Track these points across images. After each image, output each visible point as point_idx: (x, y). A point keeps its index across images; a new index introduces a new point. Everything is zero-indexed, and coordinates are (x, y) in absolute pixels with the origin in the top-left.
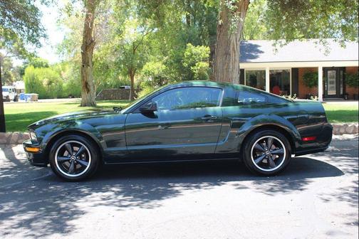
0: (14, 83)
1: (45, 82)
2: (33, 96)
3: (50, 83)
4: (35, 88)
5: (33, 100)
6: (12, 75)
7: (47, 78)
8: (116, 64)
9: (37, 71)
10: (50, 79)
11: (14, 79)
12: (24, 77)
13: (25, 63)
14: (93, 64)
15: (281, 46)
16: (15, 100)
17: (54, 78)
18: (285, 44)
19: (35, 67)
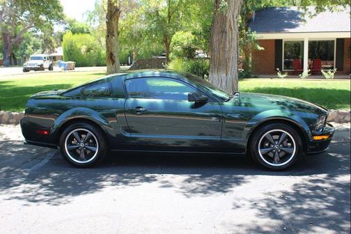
0: (56, 49)
1: (83, 49)
2: (69, 64)
3: (88, 50)
4: (73, 56)
5: (68, 68)
6: (53, 41)
7: (85, 45)
8: (147, 32)
9: (76, 37)
10: (88, 46)
11: (55, 45)
12: (63, 44)
13: (66, 28)
14: (118, 34)
15: (311, 17)
16: (50, 68)
17: (92, 45)
18: (315, 15)
19: (74, 33)
